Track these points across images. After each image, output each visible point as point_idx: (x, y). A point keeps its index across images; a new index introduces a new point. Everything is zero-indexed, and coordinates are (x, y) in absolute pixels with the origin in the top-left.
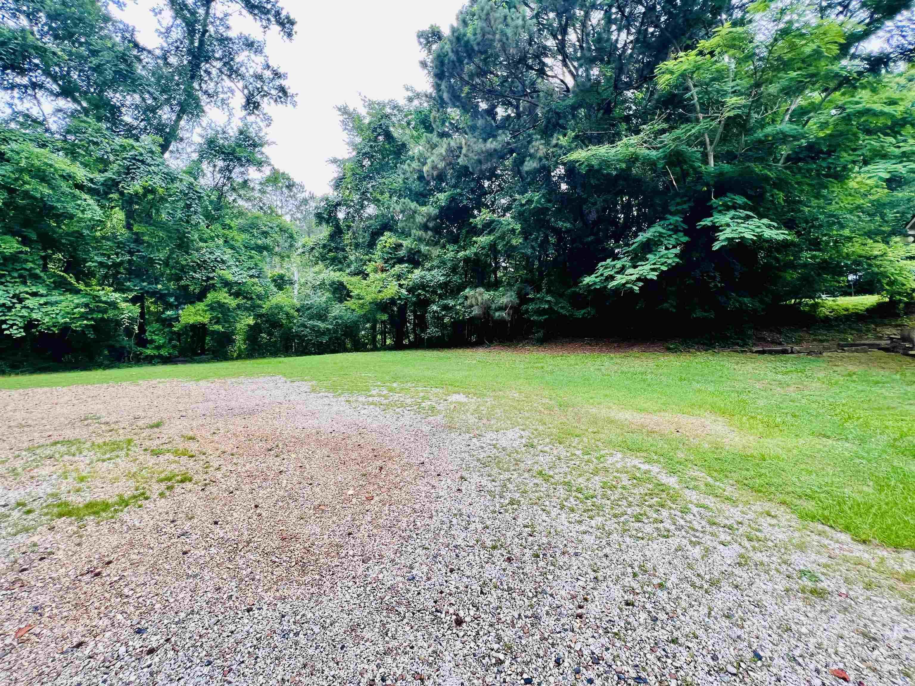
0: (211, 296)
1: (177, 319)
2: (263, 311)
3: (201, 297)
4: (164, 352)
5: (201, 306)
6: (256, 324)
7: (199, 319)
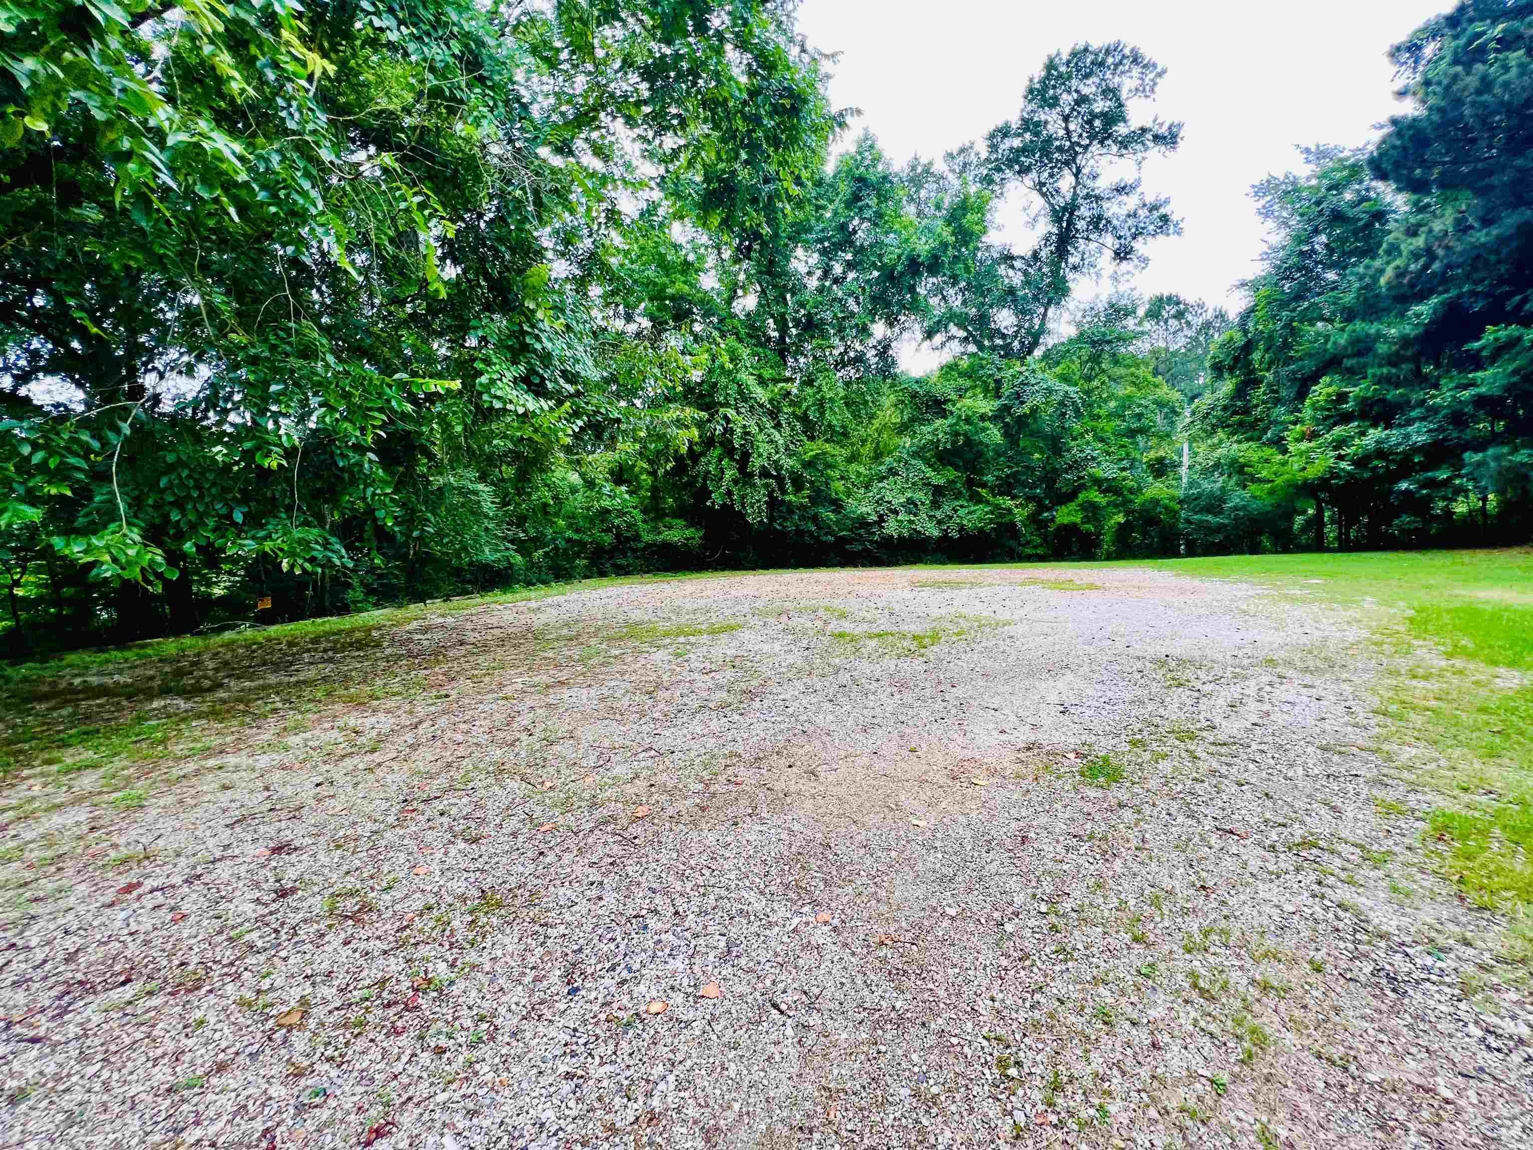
0: (1082, 496)
1: (1053, 520)
2: (1136, 506)
3: (1072, 496)
4: (1040, 551)
5: (1072, 506)
6: (1127, 521)
7: (1073, 519)
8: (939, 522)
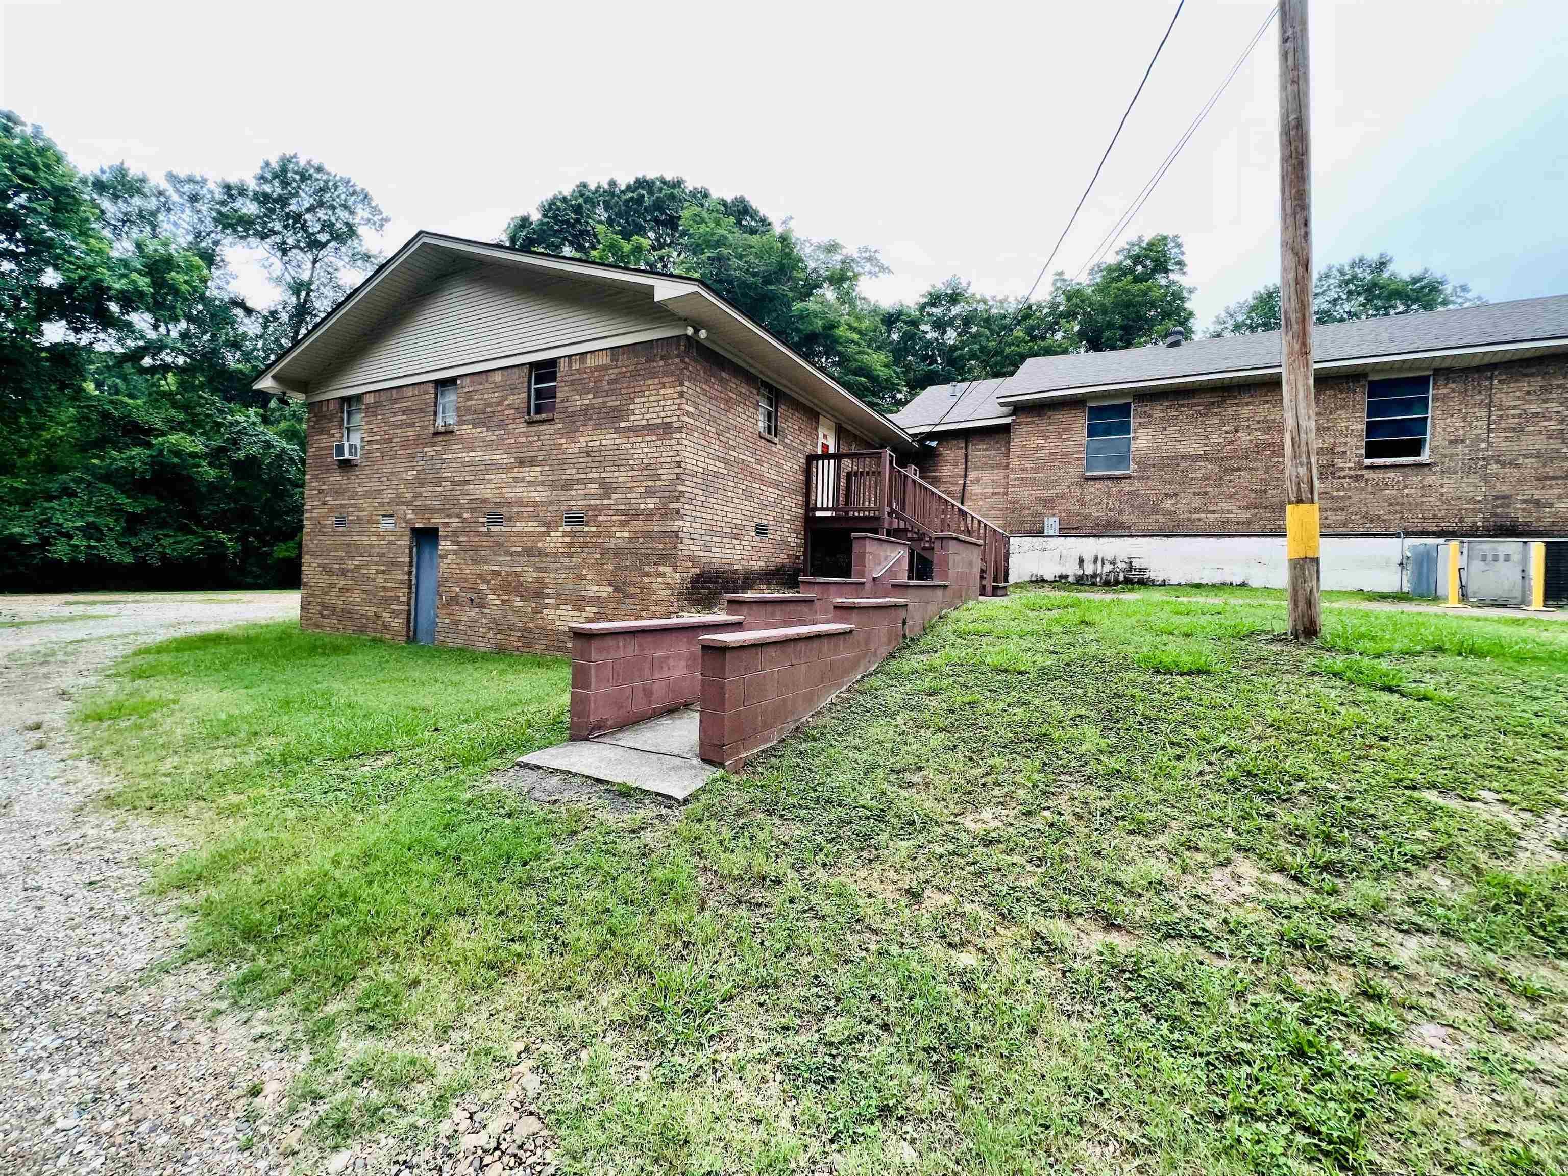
8: (135, 550)
